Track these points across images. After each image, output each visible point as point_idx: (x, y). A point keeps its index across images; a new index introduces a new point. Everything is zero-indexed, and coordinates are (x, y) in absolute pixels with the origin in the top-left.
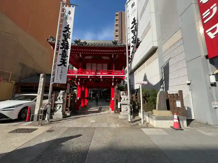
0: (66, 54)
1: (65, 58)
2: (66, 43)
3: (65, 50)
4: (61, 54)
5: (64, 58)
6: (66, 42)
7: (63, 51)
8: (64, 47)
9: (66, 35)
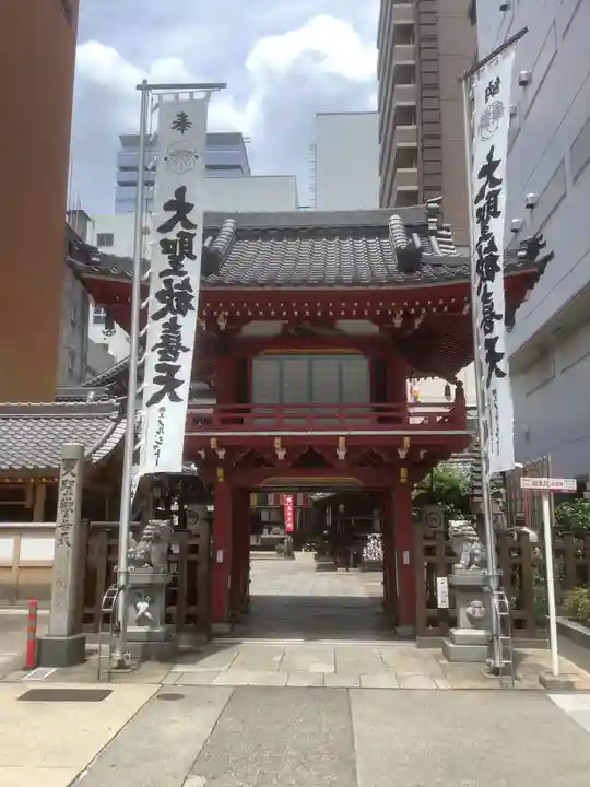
0: (179, 338)
1: (174, 360)
2: (177, 286)
3: (174, 320)
4: (160, 341)
5: (170, 359)
6: (177, 280)
7: (165, 325)
8: (169, 308)
9: (174, 243)
